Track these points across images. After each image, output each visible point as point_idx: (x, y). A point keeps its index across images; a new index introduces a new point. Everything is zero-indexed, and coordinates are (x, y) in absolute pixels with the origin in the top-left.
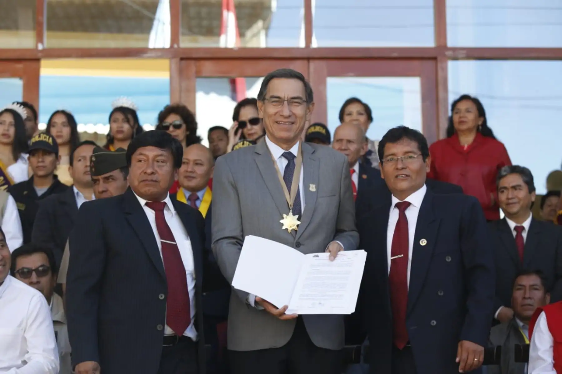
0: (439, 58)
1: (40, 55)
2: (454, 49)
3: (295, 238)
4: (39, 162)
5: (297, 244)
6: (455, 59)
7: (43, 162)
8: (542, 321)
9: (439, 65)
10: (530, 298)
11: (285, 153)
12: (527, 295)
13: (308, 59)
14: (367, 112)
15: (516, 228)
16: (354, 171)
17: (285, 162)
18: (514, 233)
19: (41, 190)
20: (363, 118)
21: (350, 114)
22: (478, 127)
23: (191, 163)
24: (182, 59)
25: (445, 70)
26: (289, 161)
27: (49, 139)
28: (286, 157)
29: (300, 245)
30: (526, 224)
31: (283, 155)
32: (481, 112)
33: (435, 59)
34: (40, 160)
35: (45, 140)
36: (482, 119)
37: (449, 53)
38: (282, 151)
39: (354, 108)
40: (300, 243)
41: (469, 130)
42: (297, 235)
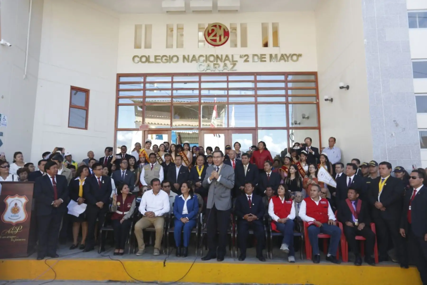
6: (259, 129)
8: (271, 201)
9: (256, 131)
13: (228, 130)
14: (240, 145)
15: (268, 174)
16: (234, 160)
18: (268, 175)
19: (167, 164)
20: (239, 146)
21: (236, 145)
25: (258, 133)
30: (270, 173)
37: (258, 128)
39: (237, 144)
41: (262, 149)
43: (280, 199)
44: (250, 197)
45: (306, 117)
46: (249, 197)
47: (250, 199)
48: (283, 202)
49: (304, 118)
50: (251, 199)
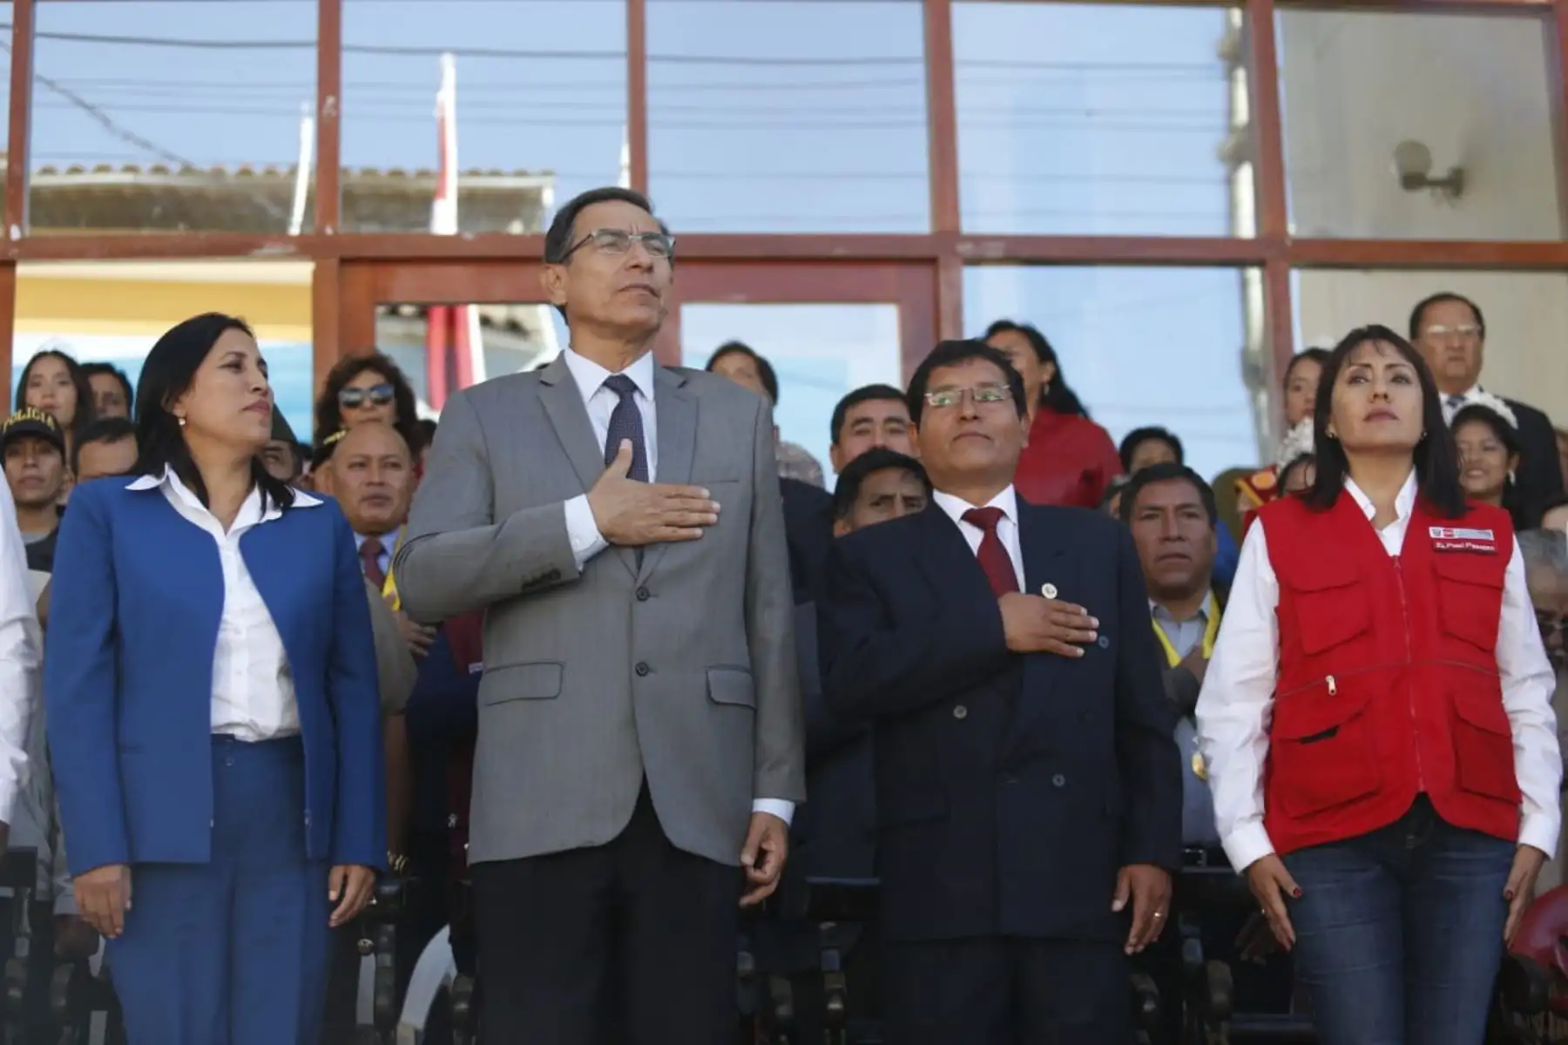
0: (942, 261)
1: (14, 252)
2: (978, 240)
3: (636, 580)
4: (26, 466)
5: (639, 593)
7: (35, 466)
9: (943, 276)
10: (1180, 539)
11: (611, 378)
12: (1174, 532)
17: (611, 400)
22: (1042, 386)
23: (375, 465)
24: (345, 261)
25: (957, 288)
26: (622, 397)
27: (46, 418)
28: (614, 389)
29: (649, 595)
31: (606, 384)
32: (1044, 352)
33: (932, 261)
34: (30, 461)
35: (38, 418)
36: (1049, 368)
37: (964, 249)
38: (605, 374)
40: (647, 591)
42: (642, 570)
43: (1359, 512)
44: (1000, 514)
45: (1438, 171)
46: (986, 519)
47: (992, 542)
48: (1393, 540)
49: (1413, 181)
50: (1008, 534)
